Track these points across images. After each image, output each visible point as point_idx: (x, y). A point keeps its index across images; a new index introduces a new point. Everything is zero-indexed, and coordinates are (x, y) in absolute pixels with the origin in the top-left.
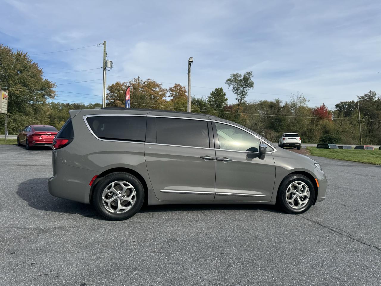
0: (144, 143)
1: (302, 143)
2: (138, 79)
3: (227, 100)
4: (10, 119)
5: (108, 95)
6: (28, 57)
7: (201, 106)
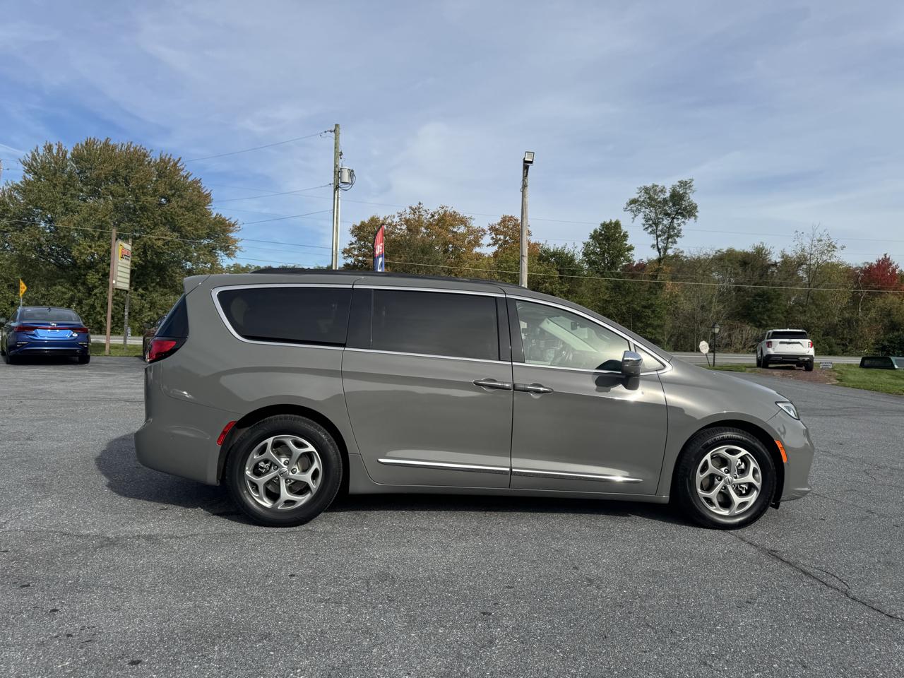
0: (343, 349)
1: (815, 354)
2: (419, 208)
3: (631, 249)
4: (143, 301)
5: (352, 246)
6: (181, 167)
7: (562, 266)
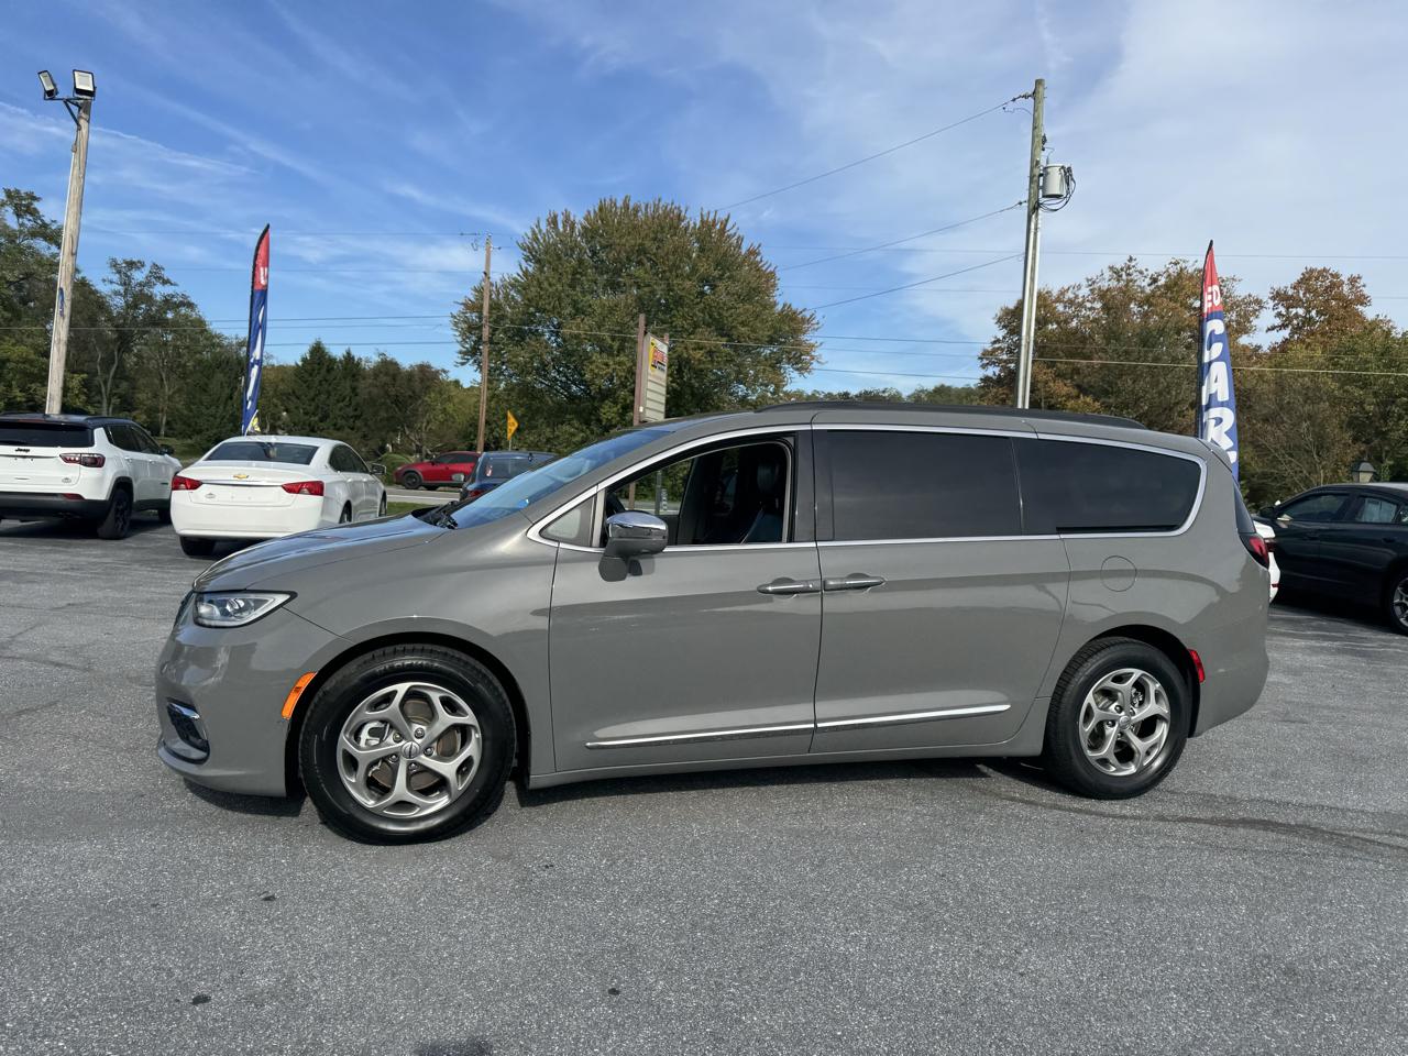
2: (1129, 268)
5: (997, 346)
6: (732, 232)
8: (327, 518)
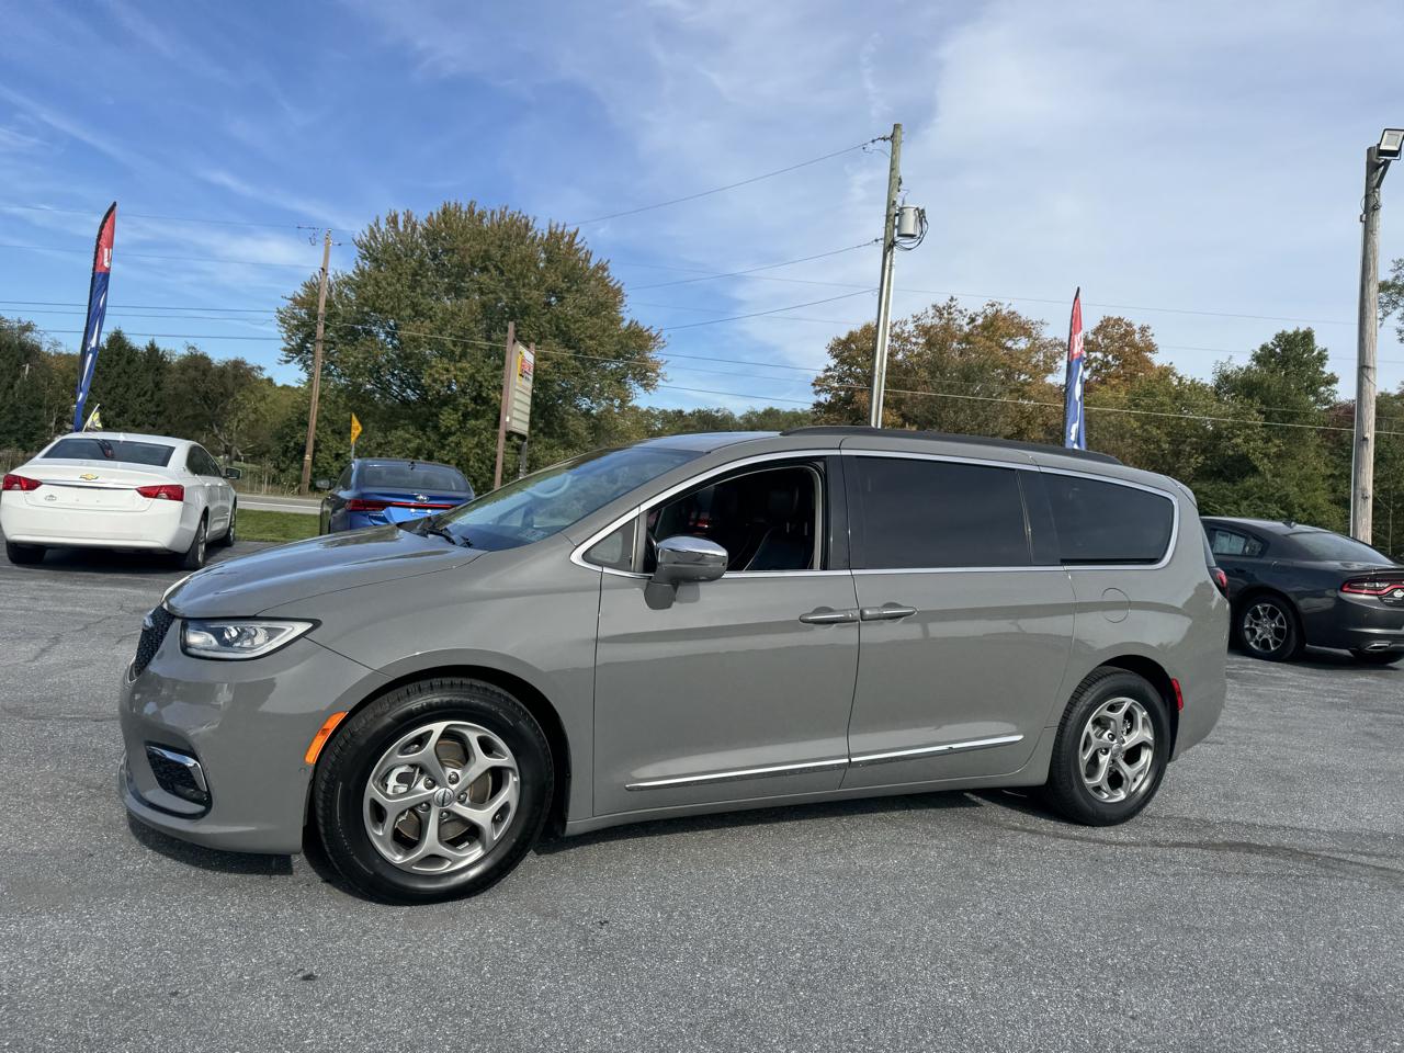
2: (950, 307)
5: (828, 374)
6: (580, 246)
7: (1268, 405)
8: (185, 526)
